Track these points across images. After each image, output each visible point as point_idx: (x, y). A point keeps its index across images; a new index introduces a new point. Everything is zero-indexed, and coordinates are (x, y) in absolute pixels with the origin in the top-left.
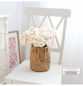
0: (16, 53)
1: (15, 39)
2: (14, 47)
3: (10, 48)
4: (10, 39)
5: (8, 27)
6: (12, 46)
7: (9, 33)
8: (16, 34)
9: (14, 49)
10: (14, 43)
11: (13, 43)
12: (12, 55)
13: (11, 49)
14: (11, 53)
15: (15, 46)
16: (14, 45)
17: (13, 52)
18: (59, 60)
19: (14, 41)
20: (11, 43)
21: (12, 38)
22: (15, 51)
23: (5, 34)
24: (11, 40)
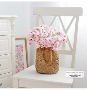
0: (23, 64)
1: (22, 47)
2: (21, 56)
3: (16, 57)
4: (17, 46)
5: (15, 28)
6: (19, 55)
7: (16, 39)
8: (24, 41)
9: (21, 59)
10: (22, 52)
11: (20, 51)
12: (19, 66)
13: (17, 59)
14: (17, 63)
15: (23, 55)
16: (21, 54)
17: (20, 63)
18: (72, 63)
19: (21, 50)
20: (18, 51)
21: (19, 45)
22: (23, 61)
23: (12, 36)
24: (18, 48)
